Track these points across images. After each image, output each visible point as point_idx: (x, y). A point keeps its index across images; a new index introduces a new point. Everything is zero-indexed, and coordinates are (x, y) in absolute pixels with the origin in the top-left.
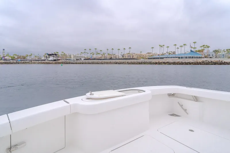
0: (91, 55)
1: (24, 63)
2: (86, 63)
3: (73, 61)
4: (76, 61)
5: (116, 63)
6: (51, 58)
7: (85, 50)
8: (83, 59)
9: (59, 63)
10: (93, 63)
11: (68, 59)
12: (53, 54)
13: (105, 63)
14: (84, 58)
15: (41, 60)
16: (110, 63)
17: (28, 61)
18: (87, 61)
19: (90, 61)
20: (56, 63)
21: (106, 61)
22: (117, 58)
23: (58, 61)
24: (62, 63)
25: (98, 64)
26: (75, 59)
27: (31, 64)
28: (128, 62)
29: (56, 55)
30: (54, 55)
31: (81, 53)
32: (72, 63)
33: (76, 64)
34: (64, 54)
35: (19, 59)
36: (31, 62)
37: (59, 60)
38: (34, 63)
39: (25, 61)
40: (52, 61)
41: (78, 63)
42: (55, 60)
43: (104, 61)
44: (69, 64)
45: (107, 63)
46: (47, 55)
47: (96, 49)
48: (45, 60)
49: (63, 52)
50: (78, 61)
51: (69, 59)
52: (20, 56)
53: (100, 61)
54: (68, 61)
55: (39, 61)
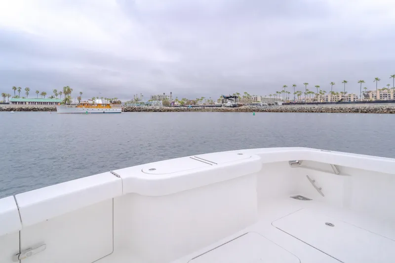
0: (296, 95)
1: (195, 110)
2: (286, 111)
3: (263, 107)
4: (268, 108)
5: (357, 111)
6: (229, 103)
7: (285, 86)
8: (280, 103)
9: (242, 111)
10: (301, 111)
11: (254, 105)
12: (231, 97)
13: (327, 111)
14: (282, 102)
15: (217, 106)
16: (341, 111)
17: (200, 107)
18: (289, 107)
19: (296, 107)
20: (237, 111)
21: (330, 106)
22: (352, 100)
23: (240, 107)
24: (246, 110)
25: (313, 112)
26: (267, 104)
27: (204, 111)
28: (388, 109)
29: (236, 97)
30: (233, 97)
31: (277, 92)
32: (263, 111)
33: (270, 111)
34: (249, 95)
35: (190, 106)
36: (204, 108)
37: (241, 105)
38: (208, 110)
39: (197, 108)
40: (230, 107)
41: (273, 111)
42: (234, 106)
43: (325, 106)
44: (257, 111)
45: (333, 111)
46: (223, 98)
47: (306, 84)
48: (221, 106)
49: (246, 93)
50: (273, 108)
51: (257, 104)
52: (190, 101)
53: (316, 107)
54: (255, 106)
55: (214, 108)
